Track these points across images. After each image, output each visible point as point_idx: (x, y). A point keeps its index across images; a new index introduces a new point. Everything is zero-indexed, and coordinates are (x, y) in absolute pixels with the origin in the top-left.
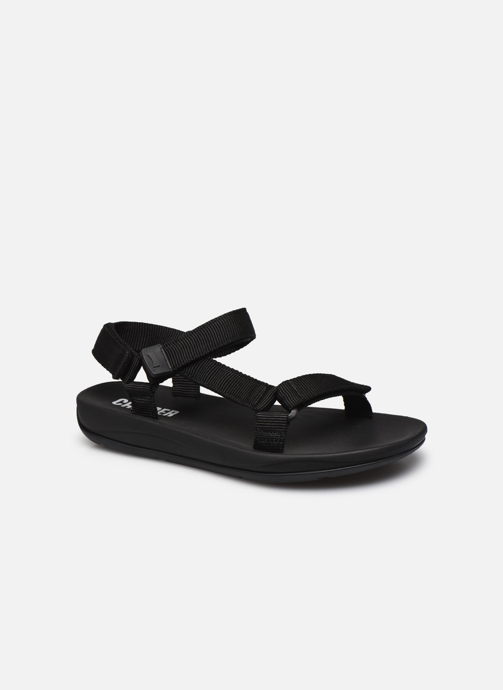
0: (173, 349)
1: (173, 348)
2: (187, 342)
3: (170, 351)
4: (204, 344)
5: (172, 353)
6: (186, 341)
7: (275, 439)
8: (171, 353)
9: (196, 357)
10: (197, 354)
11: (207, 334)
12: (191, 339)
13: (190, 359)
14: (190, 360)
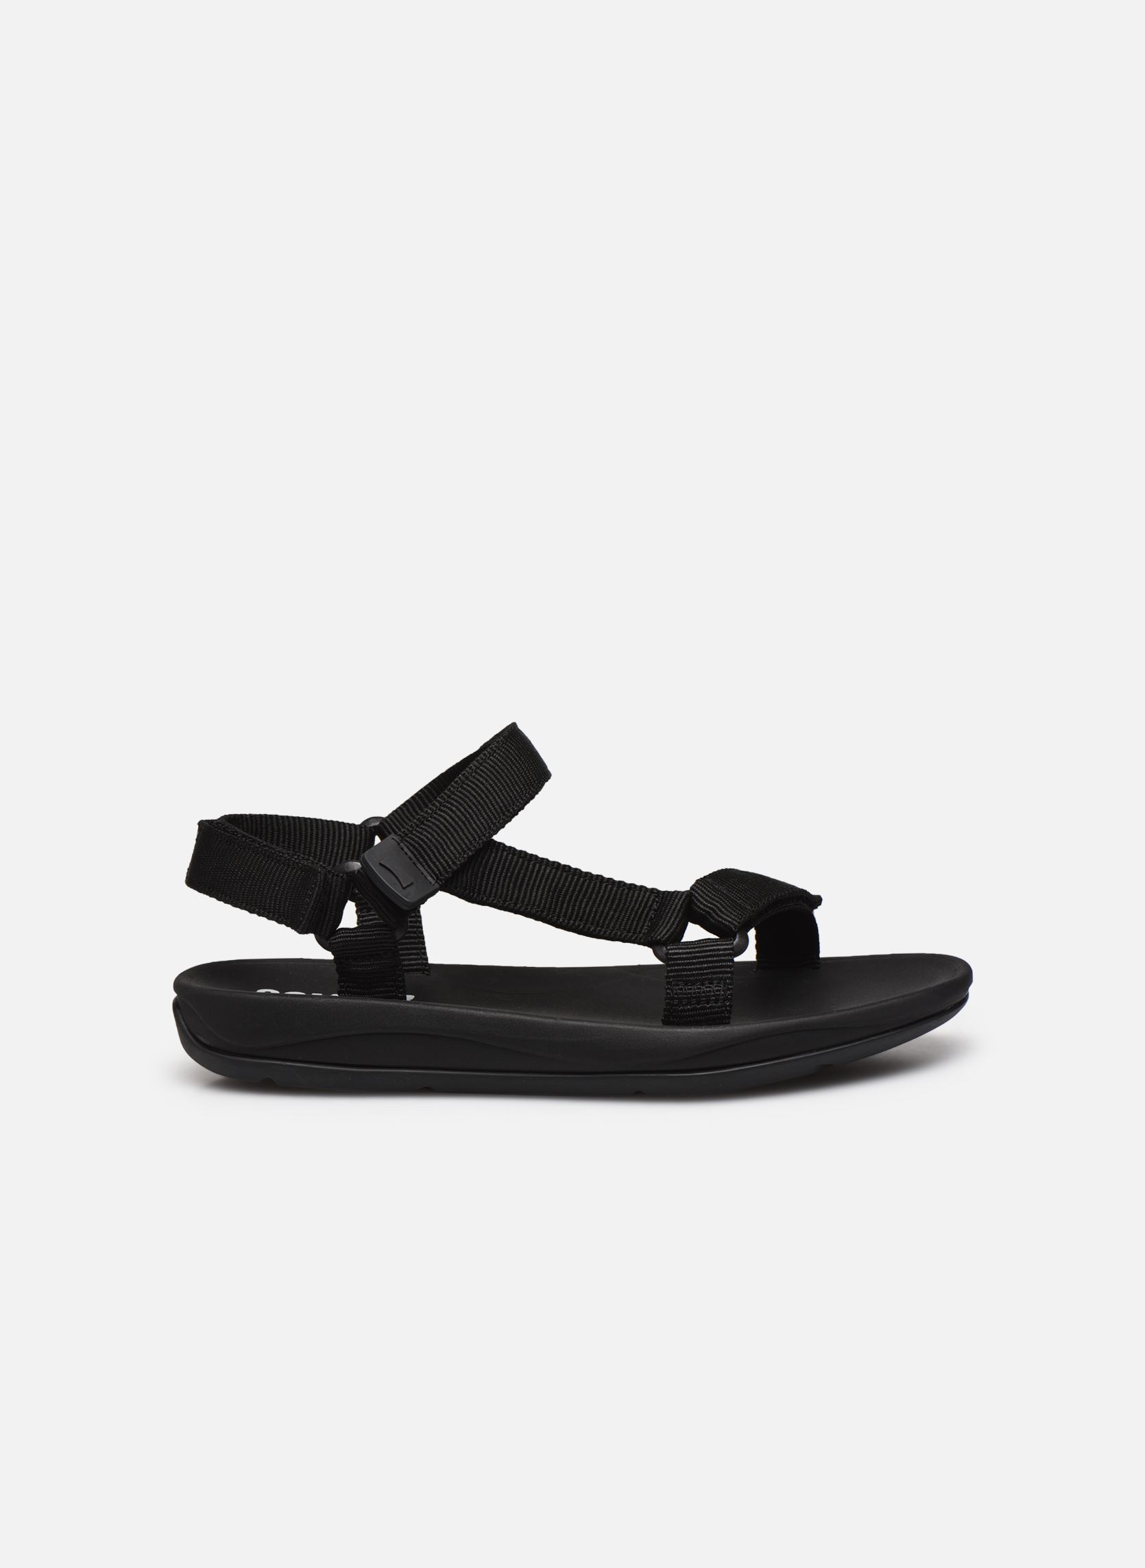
0: (422, 840)
1: (422, 837)
2: (445, 819)
3: (417, 846)
4: (481, 814)
5: (423, 849)
6: (440, 815)
7: (713, 996)
8: (421, 849)
9: (474, 846)
10: (475, 839)
11: (479, 791)
12: (452, 810)
13: (464, 854)
14: (465, 856)
